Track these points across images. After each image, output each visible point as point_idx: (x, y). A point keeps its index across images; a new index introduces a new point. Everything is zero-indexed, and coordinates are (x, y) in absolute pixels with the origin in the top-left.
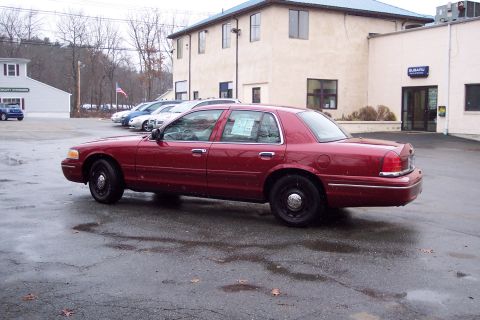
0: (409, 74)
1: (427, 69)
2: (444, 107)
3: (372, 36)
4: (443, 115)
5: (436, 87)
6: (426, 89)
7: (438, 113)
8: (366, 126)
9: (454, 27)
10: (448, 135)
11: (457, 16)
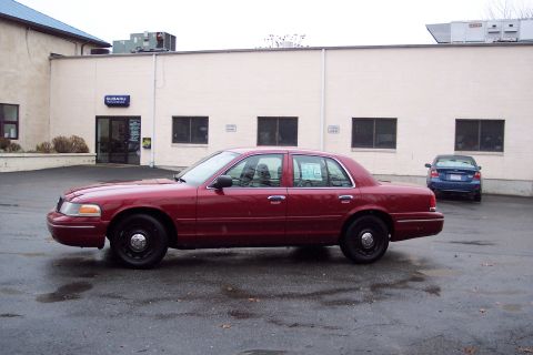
0: (106, 103)
1: (128, 98)
2: (150, 139)
3: (54, 57)
4: (148, 147)
5: (139, 118)
6: (127, 119)
7: (142, 145)
8: (64, 159)
9: (159, 57)
10: (154, 167)
11: (154, 47)
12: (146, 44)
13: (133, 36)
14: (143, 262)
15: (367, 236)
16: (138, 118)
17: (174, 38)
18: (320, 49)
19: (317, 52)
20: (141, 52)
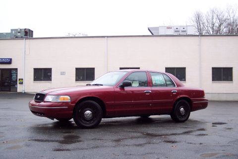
1: (11, 59)
2: (22, 79)
4: (21, 83)
6: (10, 70)
7: (18, 82)
9: (27, 40)
10: (25, 93)
11: (23, 35)
12: (19, 34)
13: (12, 30)
14: (91, 125)
15: (182, 109)
16: (16, 69)
17: (32, 31)
18: (104, 37)
19: (103, 38)
20: (17, 37)
